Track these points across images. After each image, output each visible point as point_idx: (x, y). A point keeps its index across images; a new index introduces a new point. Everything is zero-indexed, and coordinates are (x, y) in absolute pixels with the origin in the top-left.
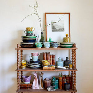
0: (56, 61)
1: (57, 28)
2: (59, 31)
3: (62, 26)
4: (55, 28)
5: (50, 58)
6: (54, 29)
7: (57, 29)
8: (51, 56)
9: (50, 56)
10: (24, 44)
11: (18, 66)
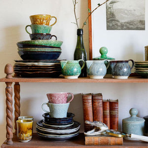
0: (123, 120)
1: (122, 19)
2: (129, 29)
3: (137, 13)
4: (117, 18)
5: (104, 109)
6: (112, 23)
7: (123, 21)
8: (108, 105)
9: (104, 103)
10: (27, 66)
11: (8, 133)
